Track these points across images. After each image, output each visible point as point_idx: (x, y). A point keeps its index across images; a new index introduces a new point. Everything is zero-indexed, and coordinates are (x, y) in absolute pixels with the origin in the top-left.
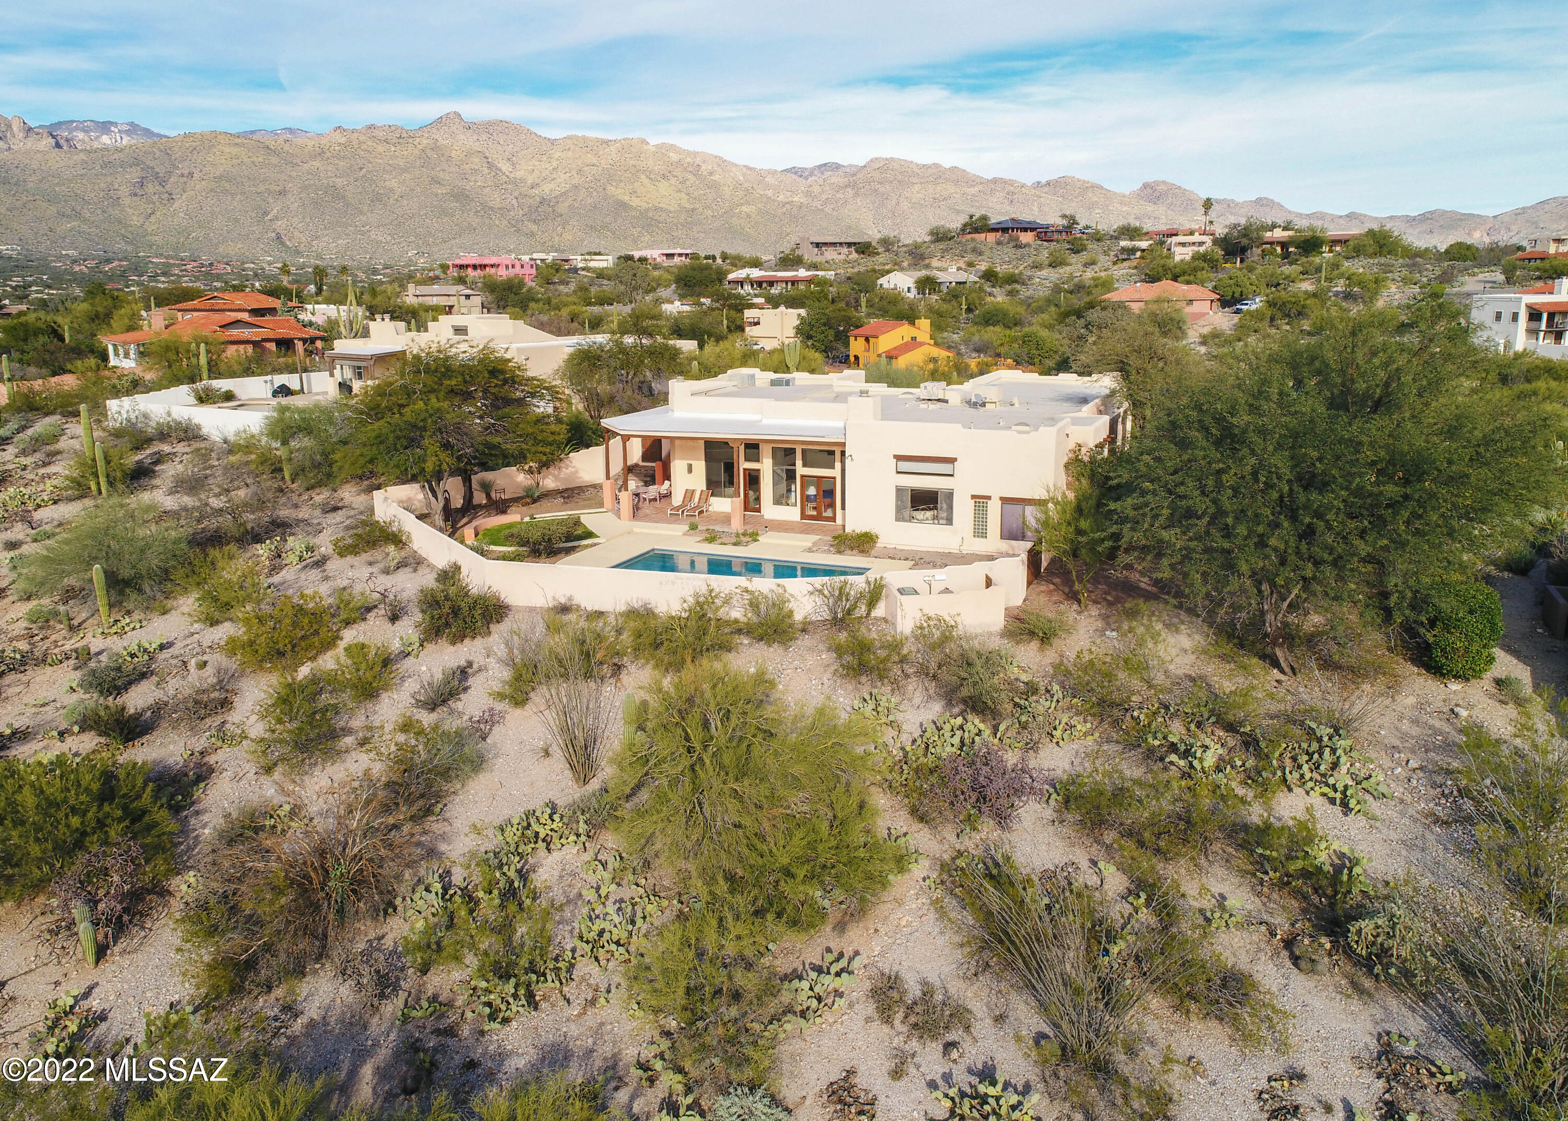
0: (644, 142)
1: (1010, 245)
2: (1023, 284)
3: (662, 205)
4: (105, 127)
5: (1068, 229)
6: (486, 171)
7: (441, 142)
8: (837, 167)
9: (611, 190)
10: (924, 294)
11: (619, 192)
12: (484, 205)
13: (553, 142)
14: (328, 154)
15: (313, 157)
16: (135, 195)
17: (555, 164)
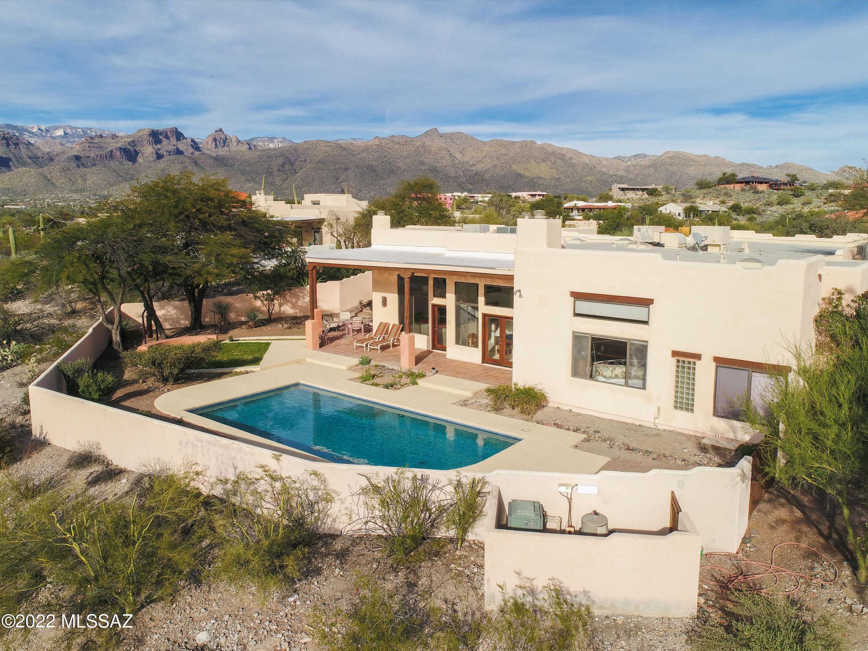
0: (534, 142)
1: (751, 192)
2: (759, 214)
3: (542, 176)
4: (272, 139)
5: (791, 183)
6: (448, 158)
7: (427, 143)
8: (645, 156)
9: (514, 167)
10: (689, 217)
11: (518, 168)
12: (446, 175)
13: (484, 143)
14: (370, 150)
15: (363, 152)
16: (280, 170)
17: (484, 154)
